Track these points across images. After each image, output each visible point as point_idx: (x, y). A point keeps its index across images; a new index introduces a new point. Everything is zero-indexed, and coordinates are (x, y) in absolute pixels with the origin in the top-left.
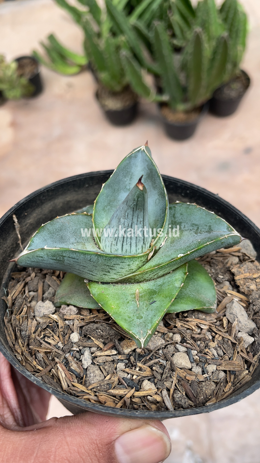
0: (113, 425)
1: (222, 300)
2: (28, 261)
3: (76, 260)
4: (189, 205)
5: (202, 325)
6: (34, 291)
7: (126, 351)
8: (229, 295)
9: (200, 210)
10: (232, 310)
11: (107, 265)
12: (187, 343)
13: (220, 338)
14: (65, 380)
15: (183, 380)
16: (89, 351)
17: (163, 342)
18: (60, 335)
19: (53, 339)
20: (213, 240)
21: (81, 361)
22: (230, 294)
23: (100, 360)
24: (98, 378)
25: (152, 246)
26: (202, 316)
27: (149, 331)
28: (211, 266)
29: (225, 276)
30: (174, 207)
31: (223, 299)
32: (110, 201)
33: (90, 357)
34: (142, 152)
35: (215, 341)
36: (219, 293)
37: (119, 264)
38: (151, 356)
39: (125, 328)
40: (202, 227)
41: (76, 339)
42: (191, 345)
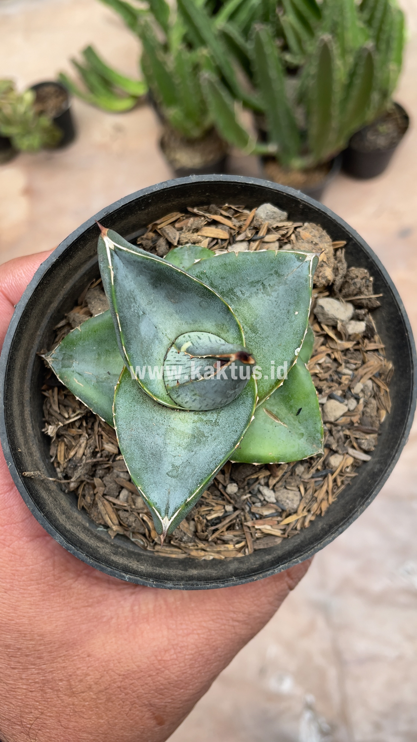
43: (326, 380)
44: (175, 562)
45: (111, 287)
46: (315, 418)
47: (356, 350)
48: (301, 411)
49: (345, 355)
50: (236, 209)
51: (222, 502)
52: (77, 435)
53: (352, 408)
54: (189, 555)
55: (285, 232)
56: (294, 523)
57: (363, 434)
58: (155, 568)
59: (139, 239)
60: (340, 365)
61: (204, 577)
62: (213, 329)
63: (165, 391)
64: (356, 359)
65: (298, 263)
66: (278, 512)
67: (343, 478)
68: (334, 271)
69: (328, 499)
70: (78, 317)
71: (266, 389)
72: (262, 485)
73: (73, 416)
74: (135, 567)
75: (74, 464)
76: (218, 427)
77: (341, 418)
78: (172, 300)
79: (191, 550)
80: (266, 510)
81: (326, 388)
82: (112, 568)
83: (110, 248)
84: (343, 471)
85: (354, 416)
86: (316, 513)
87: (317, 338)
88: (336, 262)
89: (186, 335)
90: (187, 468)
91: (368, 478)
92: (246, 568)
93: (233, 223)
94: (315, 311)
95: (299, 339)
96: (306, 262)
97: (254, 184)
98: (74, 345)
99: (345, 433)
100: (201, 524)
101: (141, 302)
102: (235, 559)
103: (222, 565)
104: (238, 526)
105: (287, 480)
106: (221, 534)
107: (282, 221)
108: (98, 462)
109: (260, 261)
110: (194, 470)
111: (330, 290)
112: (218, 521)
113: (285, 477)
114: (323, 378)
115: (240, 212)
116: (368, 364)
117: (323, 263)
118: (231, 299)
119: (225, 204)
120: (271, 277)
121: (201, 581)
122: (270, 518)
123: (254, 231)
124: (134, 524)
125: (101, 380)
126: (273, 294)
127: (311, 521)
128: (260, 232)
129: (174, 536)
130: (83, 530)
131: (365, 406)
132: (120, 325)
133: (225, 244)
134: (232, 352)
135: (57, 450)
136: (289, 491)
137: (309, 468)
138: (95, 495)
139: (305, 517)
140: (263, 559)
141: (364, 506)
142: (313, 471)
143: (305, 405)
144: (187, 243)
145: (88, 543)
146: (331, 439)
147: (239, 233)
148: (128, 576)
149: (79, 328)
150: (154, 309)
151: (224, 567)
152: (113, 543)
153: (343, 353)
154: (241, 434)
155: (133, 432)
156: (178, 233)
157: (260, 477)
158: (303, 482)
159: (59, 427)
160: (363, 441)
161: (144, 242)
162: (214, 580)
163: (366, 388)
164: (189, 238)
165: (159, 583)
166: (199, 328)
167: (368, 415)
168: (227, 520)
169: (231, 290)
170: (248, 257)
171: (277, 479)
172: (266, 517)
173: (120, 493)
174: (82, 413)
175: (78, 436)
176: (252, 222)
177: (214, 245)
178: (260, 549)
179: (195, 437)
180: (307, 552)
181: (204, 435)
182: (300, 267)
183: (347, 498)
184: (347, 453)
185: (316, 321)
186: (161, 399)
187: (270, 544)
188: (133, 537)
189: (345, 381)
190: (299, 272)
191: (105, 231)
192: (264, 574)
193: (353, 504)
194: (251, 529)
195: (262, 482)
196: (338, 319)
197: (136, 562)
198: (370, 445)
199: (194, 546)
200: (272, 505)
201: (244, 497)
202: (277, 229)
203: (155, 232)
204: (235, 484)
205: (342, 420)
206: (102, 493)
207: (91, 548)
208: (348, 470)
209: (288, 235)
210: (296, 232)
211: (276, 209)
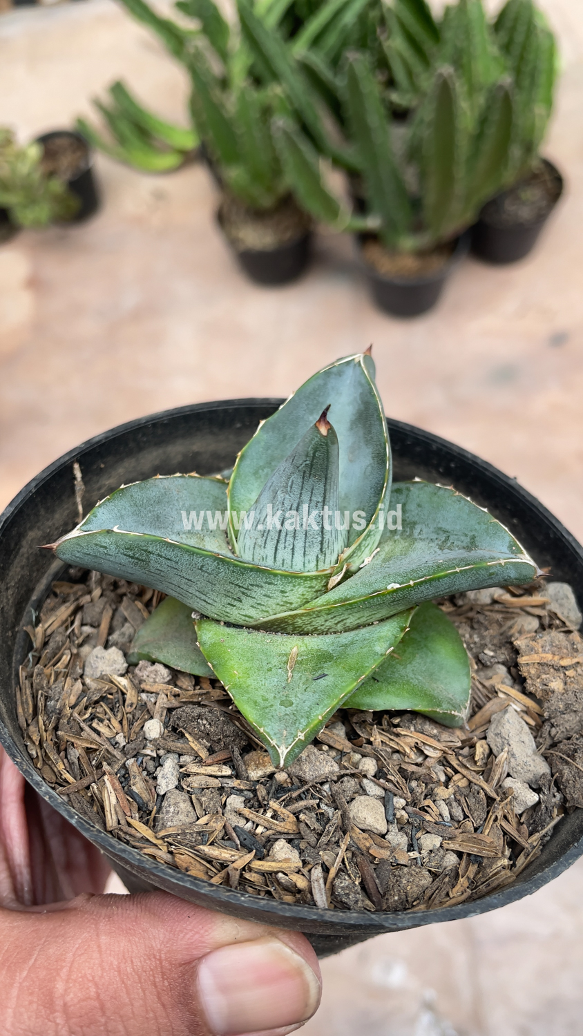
0: (200, 927)
1: (485, 704)
2: (78, 552)
3: (174, 565)
4: (440, 488)
5: (427, 748)
6: (92, 626)
7: (252, 773)
8: (501, 695)
9: (459, 501)
10: (500, 728)
11: (237, 585)
12: (388, 781)
13: (463, 783)
14: (115, 810)
15: (363, 854)
16: (176, 761)
17: (336, 768)
18: (124, 720)
19: (108, 726)
20: (469, 565)
21: (155, 778)
22: (505, 693)
23: (195, 782)
24: (181, 817)
25: (342, 560)
26: (432, 729)
27: (299, 734)
28: (472, 628)
29: (498, 652)
30: (408, 489)
31: (488, 702)
32: (273, 459)
33: (176, 773)
34: (355, 365)
35: (450, 786)
36: (480, 687)
37: (262, 587)
38: (304, 793)
39: (251, 720)
40: (456, 537)
41: (155, 733)
42: (396, 786)
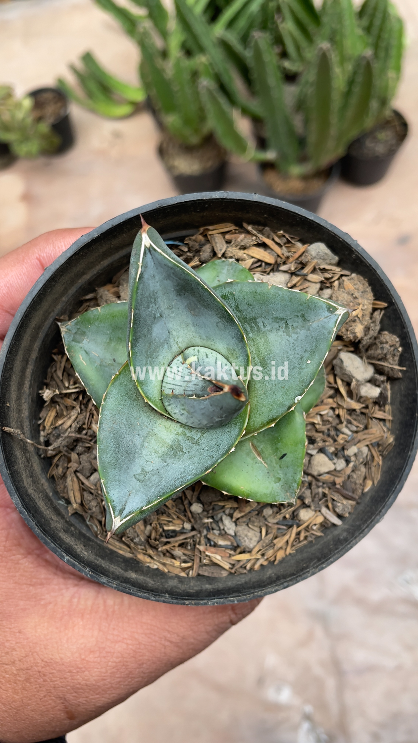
43: (323, 432)
44: (119, 559)
45: (135, 283)
46: (296, 468)
47: (362, 413)
48: (285, 457)
49: (350, 415)
50: (289, 239)
51: (183, 518)
52: (70, 406)
53: (338, 468)
54: (136, 556)
55: (330, 276)
56: (245, 562)
57: (342, 498)
58: (97, 558)
59: (187, 239)
60: (341, 422)
61: (140, 584)
62: (224, 351)
63: (159, 396)
64: (359, 422)
65: (327, 314)
66: (233, 546)
67: (307, 534)
68: (366, 329)
69: (286, 549)
70: (106, 295)
71: (257, 425)
72: (226, 515)
73: (71, 387)
74: (79, 550)
75: (58, 432)
76: (197, 447)
77: (325, 475)
78: (192, 312)
79: (139, 553)
80: (222, 540)
81: (320, 440)
82: (55, 545)
83: (145, 245)
84: (310, 527)
85: (338, 477)
86: (270, 559)
87: (328, 389)
88: (370, 321)
89: (197, 348)
90: (155, 476)
91: (332, 543)
92: (182, 589)
93: (283, 251)
94: (335, 362)
95: (303, 387)
96: (336, 315)
97: (314, 220)
98: (90, 324)
99: (324, 490)
100: (156, 532)
101: (162, 304)
102: (178, 577)
103: (162, 578)
104: (190, 546)
105: (252, 519)
106: (172, 548)
107: (330, 264)
108: (81, 438)
109: (291, 300)
110: (160, 481)
111: (355, 346)
112: (173, 534)
113: (250, 514)
114: (320, 430)
115: (292, 243)
116: (370, 431)
117: (356, 318)
118: (251, 327)
119: (280, 230)
120: (296, 319)
121: (134, 587)
122: (224, 549)
123: (300, 266)
124: (94, 509)
125: (104, 364)
126: (293, 335)
127: (262, 565)
128: (305, 269)
129: (127, 534)
130: (44, 499)
131: (353, 471)
132: (132, 321)
133: (268, 270)
134: (227, 383)
135: (47, 414)
136: (251, 530)
137: (277, 513)
138: (68, 468)
139: (258, 559)
140: (203, 586)
141: (317, 570)
142: (279, 517)
143: (290, 452)
144: (231, 257)
145: (43, 513)
146: (308, 493)
147: (284, 263)
148: (68, 558)
149: (99, 308)
150: (173, 315)
151: (163, 580)
152: (68, 520)
153: (349, 412)
154: (216, 462)
155: (115, 426)
156: (225, 246)
157: (226, 507)
158: (267, 525)
159: (55, 394)
160: (339, 504)
161: (191, 243)
162: (148, 590)
163: (360, 453)
164: (235, 253)
165: (94, 575)
166: (210, 346)
167: (352, 480)
168: (182, 537)
169: (254, 319)
170: (280, 293)
171: (243, 514)
172: (220, 546)
173: (92, 474)
174: (80, 388)
175: (71, 408)
176: (301, 256)
177: (257, 267)
178: (203, 576)
179: (173, 448)
180: (246, 595)
181: (182, 450)
182: (328, 318)
183: (305, 555)
184: (320, 511)
185: (332, 372)
186: (152, 402)
187: (215, 574)
188: (89, 521)
189: (341, 439)
190: (325, 323)
191: (146, 227)
192: (196, 602)
193: (308, 563)
194: (202, 553)
195: (227, 512)
196: (354, 377)
197: (82, 546)
198: (344, 510)
199: (143, 550)
200: (229, 537)
201: (206, 521)
202: (324, 270)
203: (205, 236)
204: (201, 506)
205: (326, 477)
206: (74, 469)
207: (44, 519)
208: (315, 528)
209: (332, 280)
210: (341, 280)
211: (328, 251)
